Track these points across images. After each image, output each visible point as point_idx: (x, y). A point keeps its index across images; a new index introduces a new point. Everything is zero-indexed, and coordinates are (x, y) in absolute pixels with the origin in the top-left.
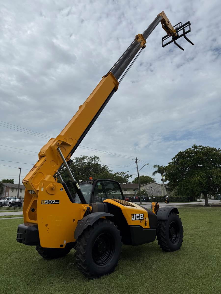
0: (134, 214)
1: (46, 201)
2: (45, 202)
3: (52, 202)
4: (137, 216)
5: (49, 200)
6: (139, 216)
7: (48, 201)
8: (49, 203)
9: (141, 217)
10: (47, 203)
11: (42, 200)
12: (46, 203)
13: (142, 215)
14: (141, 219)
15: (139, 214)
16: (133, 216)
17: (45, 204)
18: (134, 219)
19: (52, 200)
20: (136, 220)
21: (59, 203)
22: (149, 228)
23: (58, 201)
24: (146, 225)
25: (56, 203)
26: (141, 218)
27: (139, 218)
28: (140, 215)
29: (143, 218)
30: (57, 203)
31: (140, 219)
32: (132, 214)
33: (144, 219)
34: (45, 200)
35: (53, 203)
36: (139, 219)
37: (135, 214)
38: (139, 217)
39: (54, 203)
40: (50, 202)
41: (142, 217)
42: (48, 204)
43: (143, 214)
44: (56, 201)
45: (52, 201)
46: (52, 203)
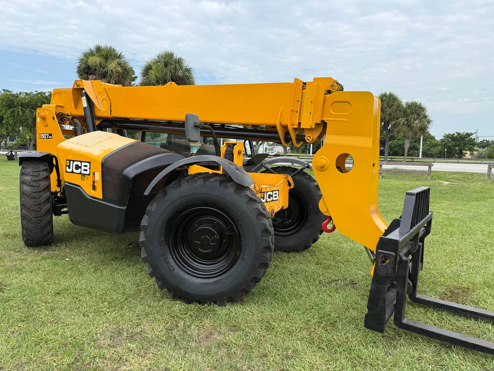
0: (70, 161)
4: (76, 165)
6: (80, 165)
9: (83, 168)
13: (88, 164)
14: (83, 172)
15: (81, 162)
16: (68, 165)
18: (70, 170)
20: (72, 172)
22: (101, 197)
26: (85, 170)
27: (80, 169)
28: (83, 164)
29: (88, 173)
31: (80, 173)
32: (67, 160)
33: (89, 175)
36: (79, 171)
37: (74, 161)
38: (80, 167)
41: (85, 168)
43: (90, 163)
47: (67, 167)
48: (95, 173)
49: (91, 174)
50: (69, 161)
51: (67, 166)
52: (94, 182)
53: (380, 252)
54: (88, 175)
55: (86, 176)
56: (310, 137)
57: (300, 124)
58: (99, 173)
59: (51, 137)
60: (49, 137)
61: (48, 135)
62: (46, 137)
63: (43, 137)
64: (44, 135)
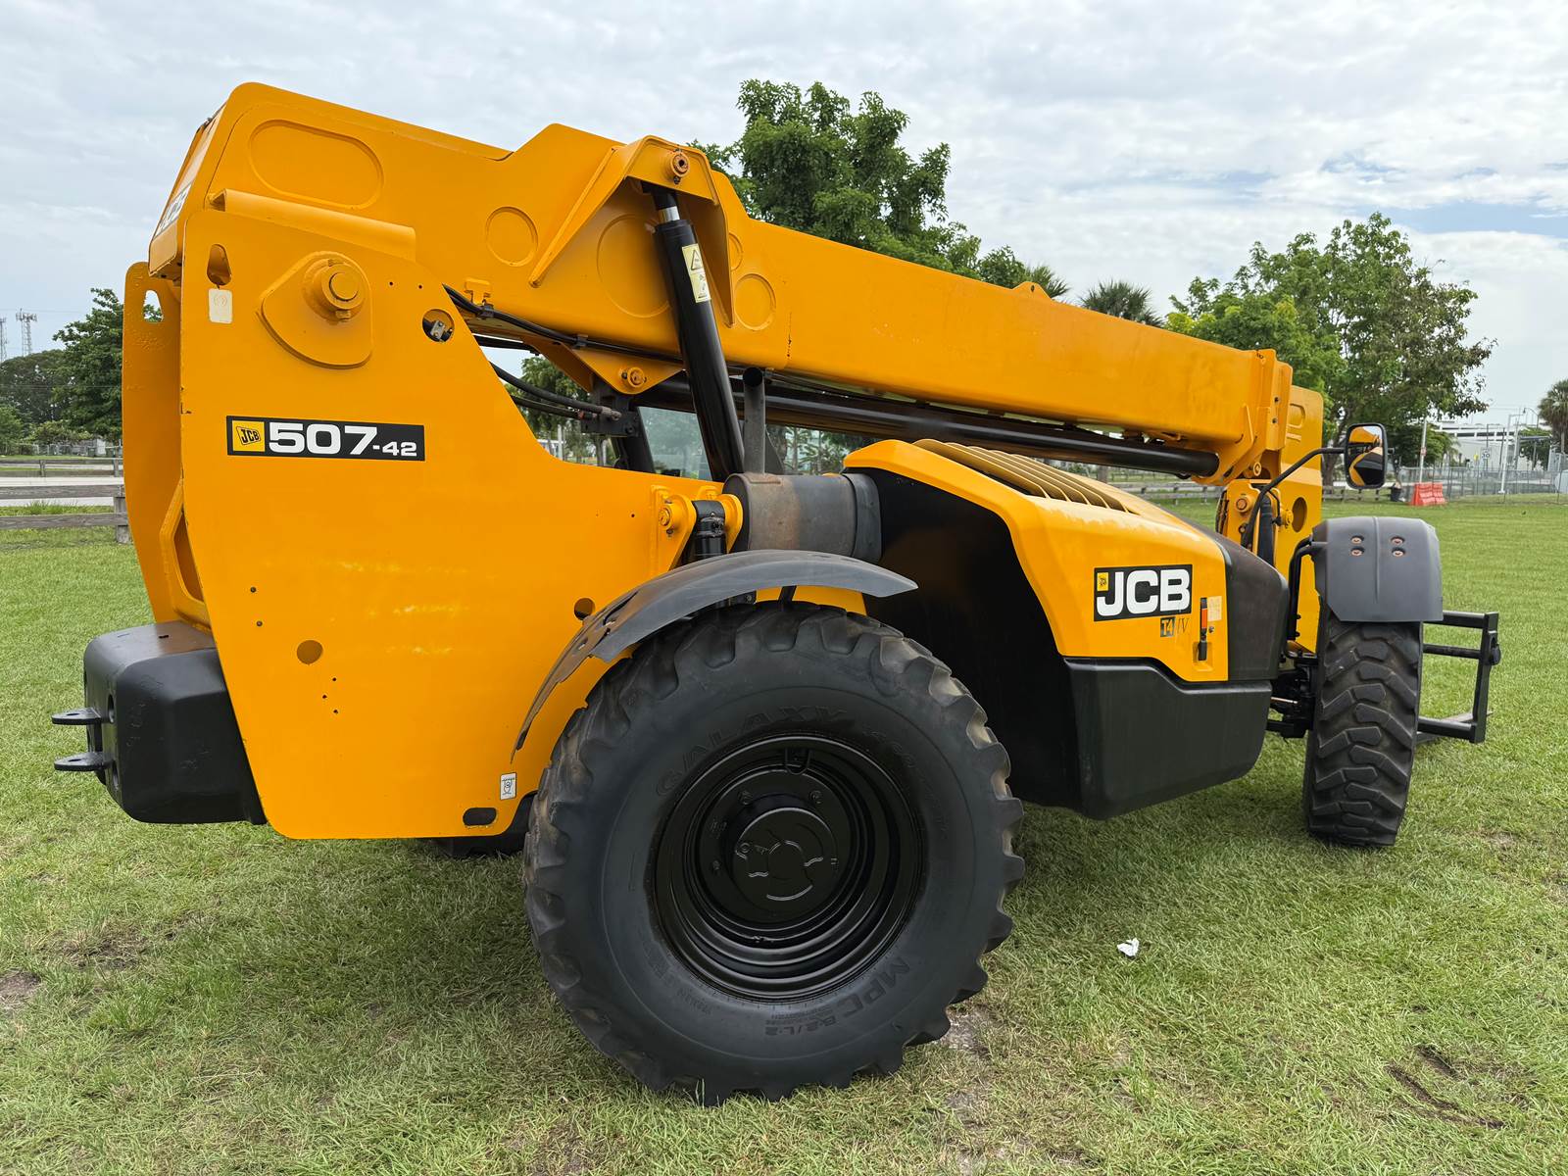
47: (1101, 600)
48: (1208, 600)
49: (1196, 608)
50: (1106, 575)
51: (1097, 594)
52: (1203, 635)
54: (1184, 612)
55: (1177, 616)
58: (1220, 597)
59: (409, 448)
60: (385, 449)
61: (371, 433)
62: (335, 447)
63: (298, 448)
64: (313, 430)
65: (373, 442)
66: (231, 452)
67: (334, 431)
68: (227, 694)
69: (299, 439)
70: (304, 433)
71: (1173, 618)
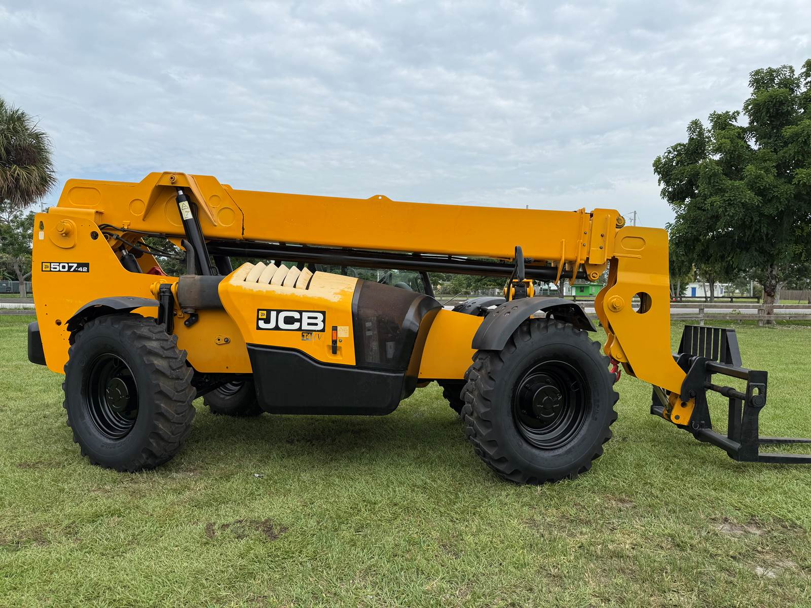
0: (269, 311)
1: (52, 264)
2: (51, 268)
3: (70, 267)
4: (286, 317)
5: (60, 263)
6: (297, 317)
7: (58, 264)
8: (61, 270)
10: (56, 268)
11: (42, 263)
12: (54, 268)
13: (318, 315)
15: (299, 312)
16: (264, 317)
17: (51, 271)
18: (271, 326)
19: (68, 263)
20: (277, 328)
21: (88, 271)
22: (354, 363)
23: (87, 265)
24: (334, 349)
25: (80, 271)
26: (311, 324)
27: (297, 324)
28: (306, 314)
29: (319, 328)
30: (82, 272)
31: (300, 329)
33: (323, 330)
34: (50, 263)
35: (72, 270)
36: (295, 326)
37: (278, 312)
38: (300, 320)
39: (75, 271)
40: (64, 267)
41: (312, 321)
42: (59, 271)
43: (324, 313)
44: (80, 265)
45: (70, 264)
46: (69, 271)
47: (261, 321)
48: (339, 328)
49: (329, 329)
52: (334, 342)
53: (752, 385)
54: (319, 331)
55: (314, 332)
56: (597, 274)
57: (588, 259)
58: (348, 327)
59: (85, 269)
60: (79, 269)
61: (75, 265)
62: (66, 269)
63: (58, 270)
64: (61, 265)
65: (76, 268)
66: (42, 271)
67: (66, 265)
68: (39, 331)
69: (58, 267)
70: (59, 266)
71: (311, 334)
